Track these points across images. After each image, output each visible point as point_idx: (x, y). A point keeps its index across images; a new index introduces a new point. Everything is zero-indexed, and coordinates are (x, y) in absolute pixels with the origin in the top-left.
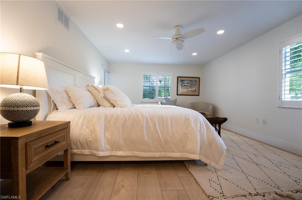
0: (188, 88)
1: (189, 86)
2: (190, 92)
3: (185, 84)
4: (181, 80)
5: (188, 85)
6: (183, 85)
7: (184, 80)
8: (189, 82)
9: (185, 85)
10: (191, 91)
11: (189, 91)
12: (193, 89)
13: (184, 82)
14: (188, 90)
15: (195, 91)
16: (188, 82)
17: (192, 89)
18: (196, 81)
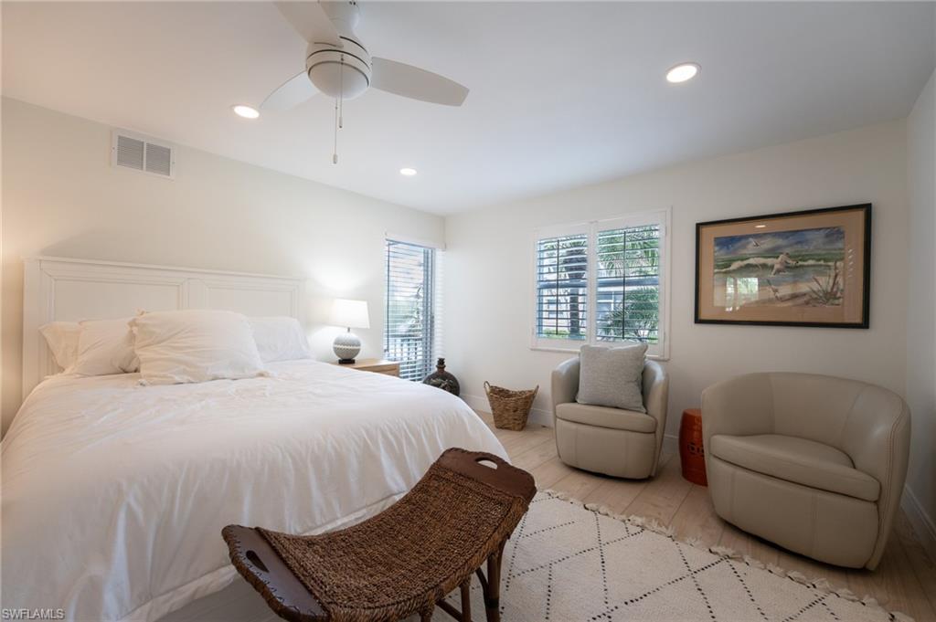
0: (769, 283)
1: (779, 271)
2: (789, 304)
3: (752, 261)
4: (716, 239)
5: (769, 261)
6: (735, 266)
7: (747, 237)
8: (780, 242)
9: (748, 266)
10: (794, 297)
11: (782, 299)
12: (815, 286)
13: (744, 247)
14: (772, 295)
15: (830, 296)
16: (767, 244)
17: (804, 287)
18: (835, 234)
